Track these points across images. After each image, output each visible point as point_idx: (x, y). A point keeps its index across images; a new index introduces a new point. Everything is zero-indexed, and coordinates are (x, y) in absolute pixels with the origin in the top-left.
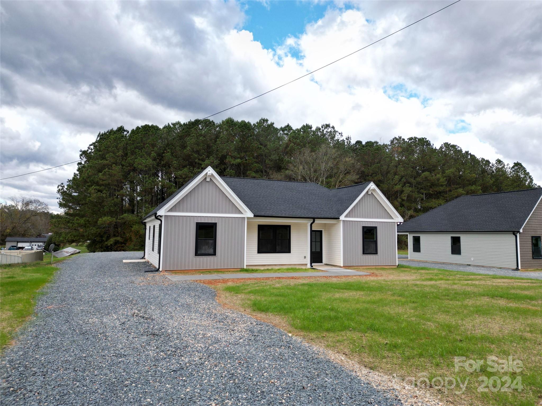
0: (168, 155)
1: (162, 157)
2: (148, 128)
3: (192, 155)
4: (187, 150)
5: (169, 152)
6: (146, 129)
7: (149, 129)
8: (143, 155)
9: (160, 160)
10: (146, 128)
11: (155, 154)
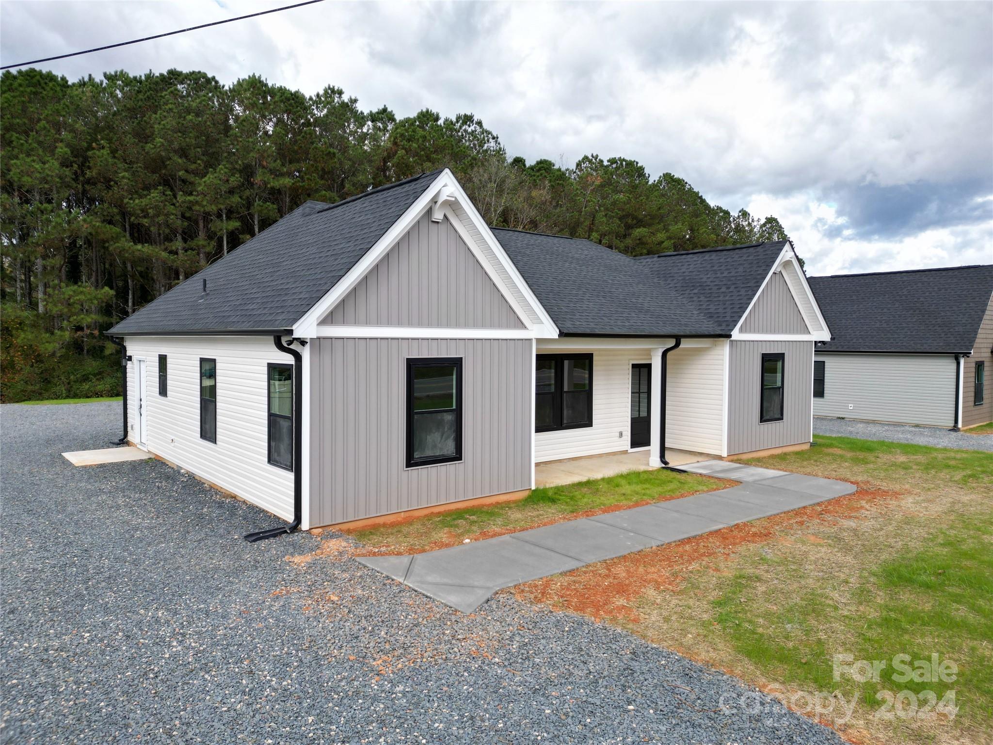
0: (101, 156)
1: (86, 159)
2: (38, 77)
3: (170, 159)
4: (156, 145)
5: (103, 148)
6: (34, 80)
7: (42, 82)
8: (32, 150)
9: (82, 166)
10: (32, 77)
11: (67, 150)
